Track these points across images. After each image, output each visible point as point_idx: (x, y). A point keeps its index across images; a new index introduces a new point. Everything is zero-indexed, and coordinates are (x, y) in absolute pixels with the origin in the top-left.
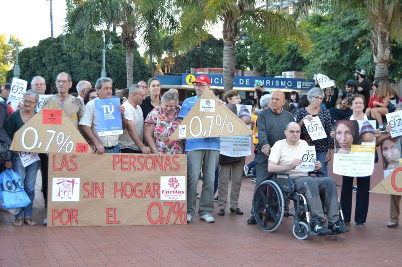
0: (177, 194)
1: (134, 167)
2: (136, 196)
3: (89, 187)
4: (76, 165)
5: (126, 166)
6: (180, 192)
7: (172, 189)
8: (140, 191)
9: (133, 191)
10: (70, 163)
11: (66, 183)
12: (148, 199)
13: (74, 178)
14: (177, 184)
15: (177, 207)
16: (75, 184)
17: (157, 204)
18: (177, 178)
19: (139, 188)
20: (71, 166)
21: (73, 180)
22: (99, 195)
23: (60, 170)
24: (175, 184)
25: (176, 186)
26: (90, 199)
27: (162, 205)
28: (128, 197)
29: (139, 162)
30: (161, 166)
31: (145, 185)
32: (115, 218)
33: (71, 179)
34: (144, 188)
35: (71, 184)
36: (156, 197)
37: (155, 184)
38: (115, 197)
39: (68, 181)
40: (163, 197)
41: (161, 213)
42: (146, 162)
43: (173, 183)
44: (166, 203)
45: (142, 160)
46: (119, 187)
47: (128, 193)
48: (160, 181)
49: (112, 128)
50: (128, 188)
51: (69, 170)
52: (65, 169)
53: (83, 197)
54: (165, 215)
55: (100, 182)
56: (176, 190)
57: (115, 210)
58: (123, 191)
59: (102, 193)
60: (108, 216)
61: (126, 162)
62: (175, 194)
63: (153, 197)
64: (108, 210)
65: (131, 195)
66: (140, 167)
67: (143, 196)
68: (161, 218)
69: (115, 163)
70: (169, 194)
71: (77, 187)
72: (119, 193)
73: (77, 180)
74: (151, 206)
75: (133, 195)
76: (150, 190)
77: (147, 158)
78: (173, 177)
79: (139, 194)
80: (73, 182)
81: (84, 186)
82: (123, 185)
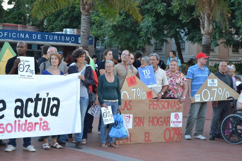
0: (178, 123)
1: (159, 107)
3: (137, 120)
4: (131, 106)
5: (155, 107)
6: (179, 122)
7: (176, 120)
8: (161, 122)
9: (158, 121)
10: (128, 106)
11: (126, 117)
12: (165, 127)
13: (130, 115)
14: (178, 117)
15: (178, 131)
16: (130, 118)
17: (168, 129)
19: (161, 120)
20: (129, 107)
21: (130, 116)
22: (141, 125)
23: (124, 109)
24: (177, 117)
25: (178, 118)
26: (137, 127)
27: (171, 130)
28: (155, 125)
29: (161, 104)
30: (171, 106)
31: (163, 118)
32: (149, 138)
33: (128, 115)
34: (162, 120)
35: (129, 118)
36: (168, 125)
37: (168, 117)
38: (149, 126)
39: (127, 116)
41: (170, 135)
42: (164, 104)
43: (176, 116)
44: (173, 129)
45: (163, 103)
46: (151, 120)
47: (155, 123)
48: (170, 115)
49: (150, 83)
50: (156, 120)
51: (128, 109)
52: (126, 109)
53: (134, 126)
54: (172, 136)
55: (142, 117)
56: (177, 120)
57: (149, 133)
58: (153, 121)
59: (143, 124)
60: (146, 137)
61: (155, 105)
62: (177, 123)
63: (167, 125)
64: (146, 133)
65: (157, 124)
66: (162, 107)
67: (162, 125)
68: (170, 138)
69: (150, 105)
70: (174, 123)
71: (131, 120)
72: (151, 123)
73: (131, 116)
74: (166, 131)
75: (158, 125)
76: (166, 121)
77: (165, 101)
78: (177, 113)
79: (160, 123)
80: (129, 117)
81: (134, 118)
82: (153, 118)
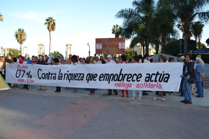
2: (113, 48)
3: (103, 46)
4: (101, 41)
5: (111, 41)
7: (122, 46)
8: (114, 46)
9: (113, 46)
12: (116, 48)
17: (118, 49)
18: (123, 43)
23: (98, 42)
26: (104, 48)
30: (119, 40)
31: (115, 45)
34: (115, 46)
37: (118, 45)
40: (120, 48)
41: (119, 51)
44: (120, 49)
46: (110, 45)
47: (112, 47)
50: (112, 46)
51: (100, 42)
52: (99, 42)
53: (102, 48)
55: (106, 44)
58: (111, 46)
59: (106, 47)
60: (108, 52)
63: (117, 48)
64: (108, 51)
67: (115, 47)
71: (101, 46)
72: (110, 47)
73: (101, 44)
74: (117, 50)
80: (100, 45)
81: (103, 45)
82: (111, 45)
